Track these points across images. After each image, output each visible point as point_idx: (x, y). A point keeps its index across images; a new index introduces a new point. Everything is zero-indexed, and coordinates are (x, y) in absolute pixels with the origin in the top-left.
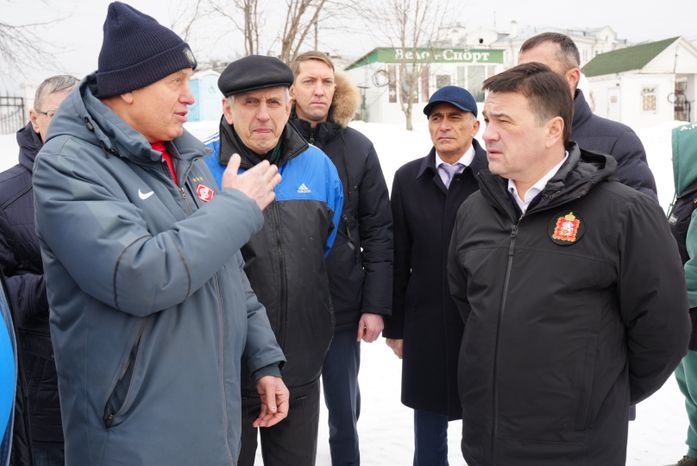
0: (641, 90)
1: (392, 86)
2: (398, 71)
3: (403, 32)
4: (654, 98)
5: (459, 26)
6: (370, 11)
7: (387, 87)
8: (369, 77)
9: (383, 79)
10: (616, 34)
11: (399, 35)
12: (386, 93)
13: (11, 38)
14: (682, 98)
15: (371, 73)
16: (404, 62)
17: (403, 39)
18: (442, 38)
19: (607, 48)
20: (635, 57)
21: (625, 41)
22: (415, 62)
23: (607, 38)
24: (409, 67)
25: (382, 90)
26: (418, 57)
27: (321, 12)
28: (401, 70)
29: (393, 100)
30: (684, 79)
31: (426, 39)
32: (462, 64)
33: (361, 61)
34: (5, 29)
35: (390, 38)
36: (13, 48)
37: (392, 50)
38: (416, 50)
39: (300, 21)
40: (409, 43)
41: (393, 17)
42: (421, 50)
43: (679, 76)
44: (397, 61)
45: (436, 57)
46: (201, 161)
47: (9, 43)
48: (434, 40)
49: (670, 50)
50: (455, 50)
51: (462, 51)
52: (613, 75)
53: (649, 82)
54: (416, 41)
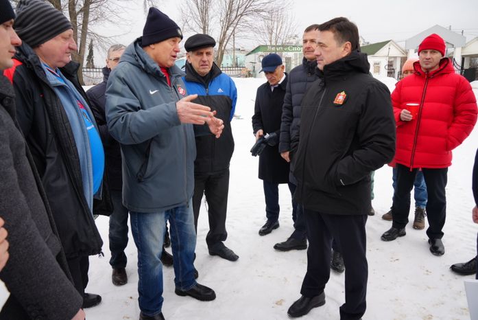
0: (373, 64)
3: (271, 38)
4: (379, 67)
5: (295, 36)
6: (256, 28)
8: (256, 58)
11: (269, 39)
13: (106, 42)
14: (391, 68)
15: (257, 56)
17: (271, 41)
18: (288, 41)
21: (367, 43)
26: (278, 49)
27: (236, 30)
30: (392, 59)
31: (281, 41)
32: (296, 52)
33: (253, 51)
34: (103, 38)
35: (265, 41)
37: (266, 46)
38: (277, 46)
39: (227, 33)
40: (273, 43)
41: (266, 31)
42: (279, 46)
43: (390, 58)
44: (269, 51)
45: (285, 49)
46: (180, 78)
48: (284, 42)
49: (387, 45)
50: (293, 47)
51: (297, 46)
53: (377, 60)
54: (276, 42)
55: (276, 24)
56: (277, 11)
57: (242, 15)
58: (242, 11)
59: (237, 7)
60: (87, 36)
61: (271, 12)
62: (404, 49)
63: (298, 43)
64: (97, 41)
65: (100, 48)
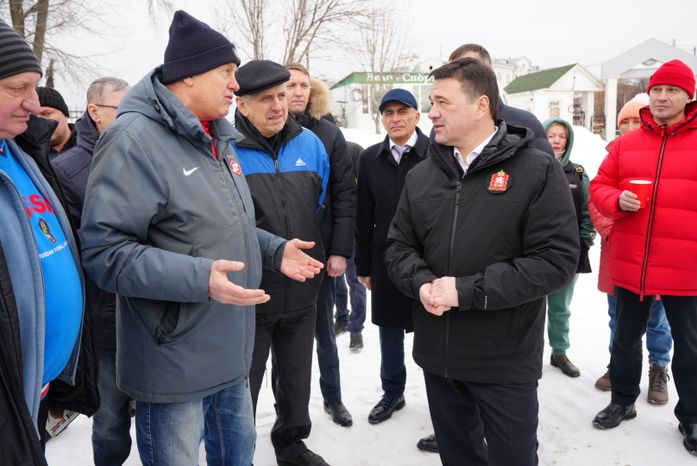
0: (548, 103)
1: (365, 101)
2: (369, 90)
3: (373, 60)
4: (558, 110)
5: (414, 56)
6: (347, 43)
7: (361, 102)
8: (348, 93)
9: (358, 96)
10: (530, 63)
11: (370, 62)
12: (360, 106)
13: (78, 66)
14: (579, 109)
15: (349, 91)
16: (373, 83)
17: (372, 66)
18: (401, 65)
19: (524, 73)
20: (543, 79)
21: (537, 68)
22: (382, 83)
23: (524, 66)
24: (378, 87)
25: (357, 104)
26: (384, 79)
27: (312, 47)
28: (371, 88)
29: (366, 111)
30: (580, 95)
31: (390, 66)
32: (417, 84)
33: (342, 83)
34: (73, 59)
35: (363, 65)
36: (80, 74)
37: (364, 74)
38: (382, 74)
40: (377, 69)
41: (364, 48)
42: (387, 74)
43: (576, 93)
44: (369, 82)
45: (397, 79)
47: (77, 70)
48: (395, 67)
49: (570, 73)
50: (411, 74)
51: (417, 74)
52: (528, 92)
53: (554, 97)
54: (382, 67)
55: (380, 35)
56: (383, 15)
57: (321, 20)
58: (322, 14)
59: (313, 8)
60: (44, 54)
61: (372, 16)
62: (599, 77)
63: (417, 67)
64: (61, 64)
65: (68, 77)
